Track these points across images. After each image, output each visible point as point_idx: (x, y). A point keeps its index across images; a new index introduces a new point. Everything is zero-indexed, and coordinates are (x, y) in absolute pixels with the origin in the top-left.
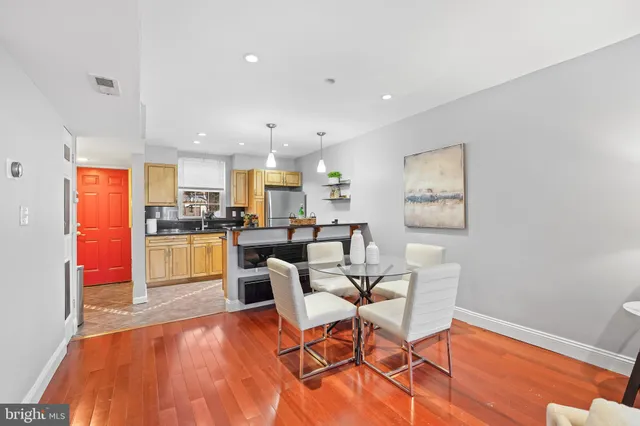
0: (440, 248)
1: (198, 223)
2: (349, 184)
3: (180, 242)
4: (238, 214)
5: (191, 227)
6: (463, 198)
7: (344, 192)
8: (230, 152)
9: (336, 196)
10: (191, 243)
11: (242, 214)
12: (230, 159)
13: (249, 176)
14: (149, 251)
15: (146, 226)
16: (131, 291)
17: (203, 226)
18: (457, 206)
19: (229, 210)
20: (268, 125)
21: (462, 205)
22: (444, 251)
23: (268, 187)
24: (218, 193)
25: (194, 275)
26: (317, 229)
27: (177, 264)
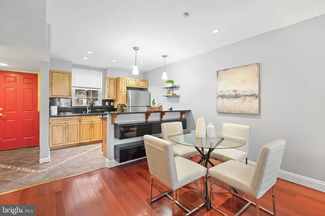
0: (247, 127)
1: (84, 109)
2: (179, 87)
3: (73, 121)
4: (109, 104)
5: (79, 111)
6: (257, 96)
7: (176, 92)
8: (105, 66)
9: (171, 94)
10: (80, 121)
11: (112, 104)
12: (105, 71)
13: (117, 81)
14: (51, 127)
15: (50, 111)
16: (39, 153)
17: (88, 111)
18: (254, 101)
19: (104, 101)
20: (134, 48)
21: (257, 101)
22: (250, 128)
23: (128, 88)
24: (97, 91)
25: (82, 142)
26: (163, 113)
27: (70, 134)
